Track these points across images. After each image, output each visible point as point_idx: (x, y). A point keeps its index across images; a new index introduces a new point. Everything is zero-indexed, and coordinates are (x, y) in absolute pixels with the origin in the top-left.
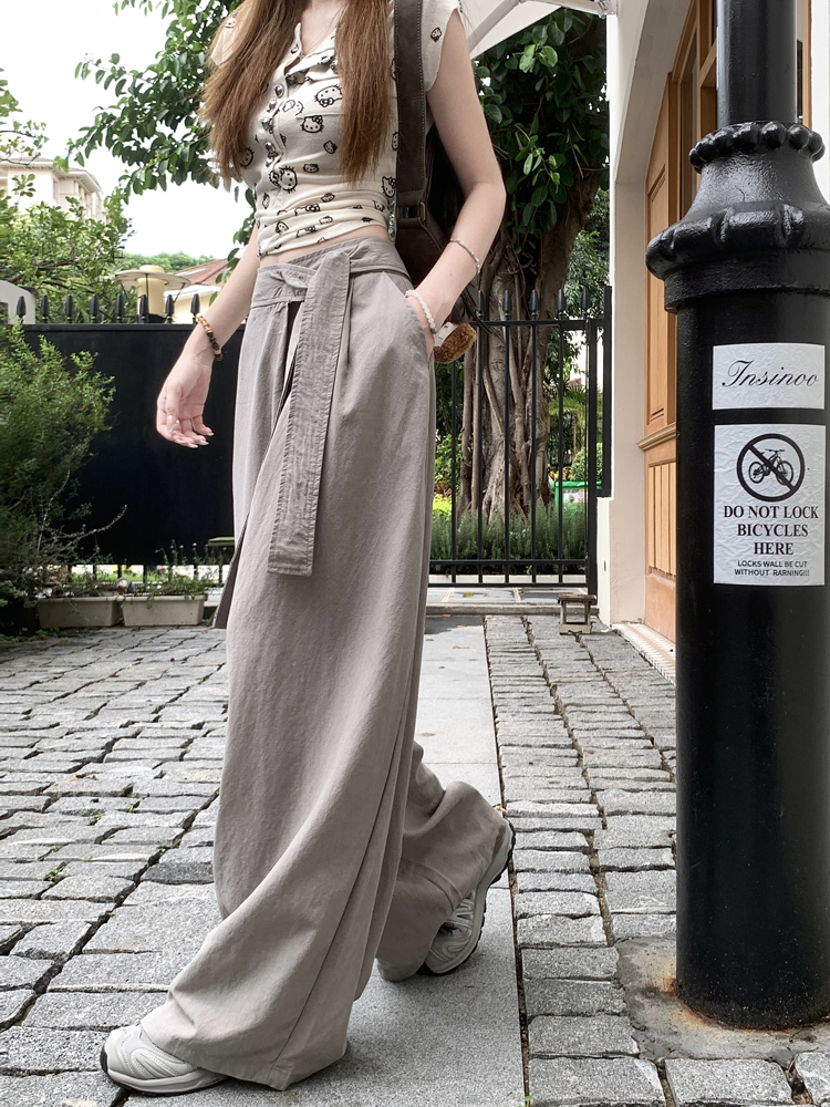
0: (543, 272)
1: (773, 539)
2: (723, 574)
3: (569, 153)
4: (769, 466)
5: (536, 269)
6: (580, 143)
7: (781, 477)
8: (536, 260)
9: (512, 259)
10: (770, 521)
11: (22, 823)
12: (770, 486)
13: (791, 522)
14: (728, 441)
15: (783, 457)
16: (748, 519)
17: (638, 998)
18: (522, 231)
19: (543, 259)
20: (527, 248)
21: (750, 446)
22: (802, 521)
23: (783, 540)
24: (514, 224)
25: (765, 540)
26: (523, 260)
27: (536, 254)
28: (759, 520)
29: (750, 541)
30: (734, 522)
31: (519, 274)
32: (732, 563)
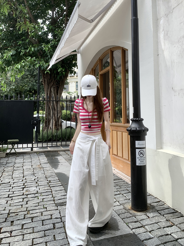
0: (60, 86)
1: (142, 161)
2: (137, 164)
3: (66, 68)
4: (141, 153)
5: (59, 86)
6: (68, 66)
7: (142, 154)
8: (59, 85)
9: (55, 84)
10: (142, 159)
11: (28, 200)
12: (142, 155)
13: (143, 159)
14: (137, 151)
15: (143, 152)
16: (140, 159)
17: (129, 210)
18: (57, 80)
19: (60, 84)
20: (58, 82)
21: (140, 151)
22: (144, 159)
23: (143, 161)
24: (55, 78)
25: (141, 161)
26: (57, 84)
27: (59, 84)
28: (141, 159)
29: (140, 161)
30: (138, 159)
31: (56, 87)
32: (138, 163)
